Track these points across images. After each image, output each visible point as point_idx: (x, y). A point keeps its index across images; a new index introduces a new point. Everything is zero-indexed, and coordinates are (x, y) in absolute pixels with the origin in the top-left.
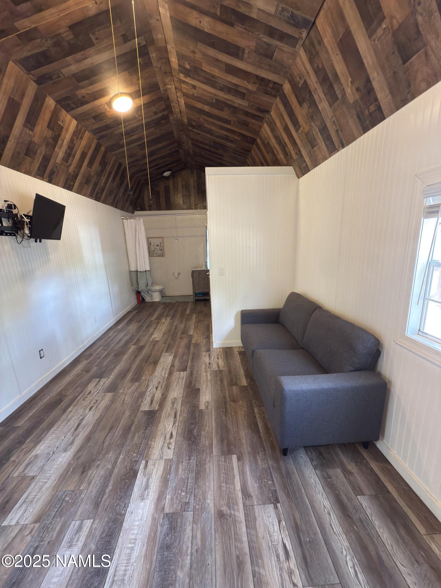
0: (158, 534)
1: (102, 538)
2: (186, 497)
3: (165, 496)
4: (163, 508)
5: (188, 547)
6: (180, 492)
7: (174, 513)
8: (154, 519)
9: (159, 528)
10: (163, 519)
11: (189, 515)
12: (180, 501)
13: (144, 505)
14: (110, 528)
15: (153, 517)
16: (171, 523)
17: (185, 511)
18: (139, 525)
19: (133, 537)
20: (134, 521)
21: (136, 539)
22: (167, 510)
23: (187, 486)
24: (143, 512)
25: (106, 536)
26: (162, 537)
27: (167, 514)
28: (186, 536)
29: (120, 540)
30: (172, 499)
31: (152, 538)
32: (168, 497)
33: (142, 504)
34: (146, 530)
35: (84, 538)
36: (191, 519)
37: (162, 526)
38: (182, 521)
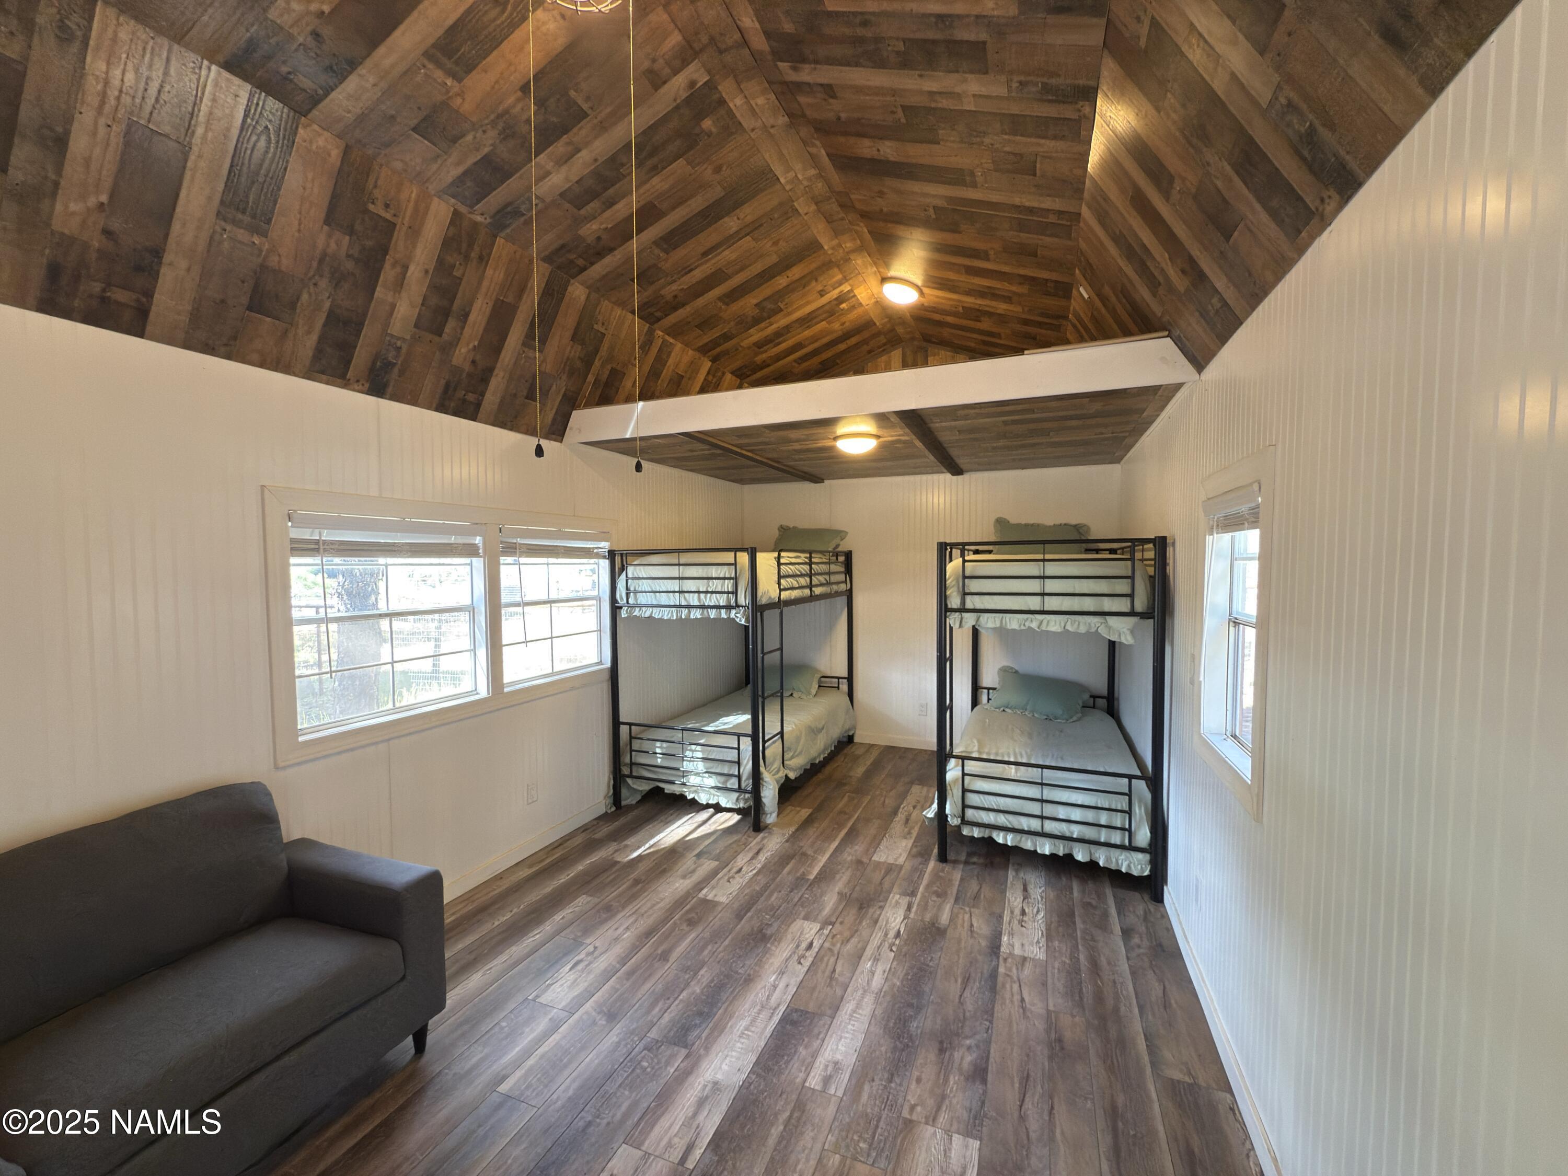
0: (707, 1031)
1: (788, 1055)
2: (643, 1057)
3: (676, 1073)
4: (687, 1056)
5: (677, 1005)
6: (649, 1070)
7: (675, 1044)
8: (707, 1049)
9: (704, 1035)
10: (693, 1044)
11: (653, 1034)
12: (656, 1056)
13: (716, 1074)
14: (777, 1062)
15: (708, 1052)
16: (685, 1035)
17: (657, 1041)
18: (732, 1050)
19: (743, 1041)
20: (738, 1059)
21: (740, 1037)
22: (684, 1052)
23: (631, 1073)
24: (721, 1064)
25: (783, 1056)
26: (704, 1026)
27: (686, 1047)
28: (673, 1015)
29: (762, 1044)
30: (668, 1063)
31: (719, 1029)
32: (672, 1070)
33: (719, 1076)
34: (722, 1041)
35: (817, 1064)
36: (655, 1029)
37: (699, 1037)
38: (669, 1032)
